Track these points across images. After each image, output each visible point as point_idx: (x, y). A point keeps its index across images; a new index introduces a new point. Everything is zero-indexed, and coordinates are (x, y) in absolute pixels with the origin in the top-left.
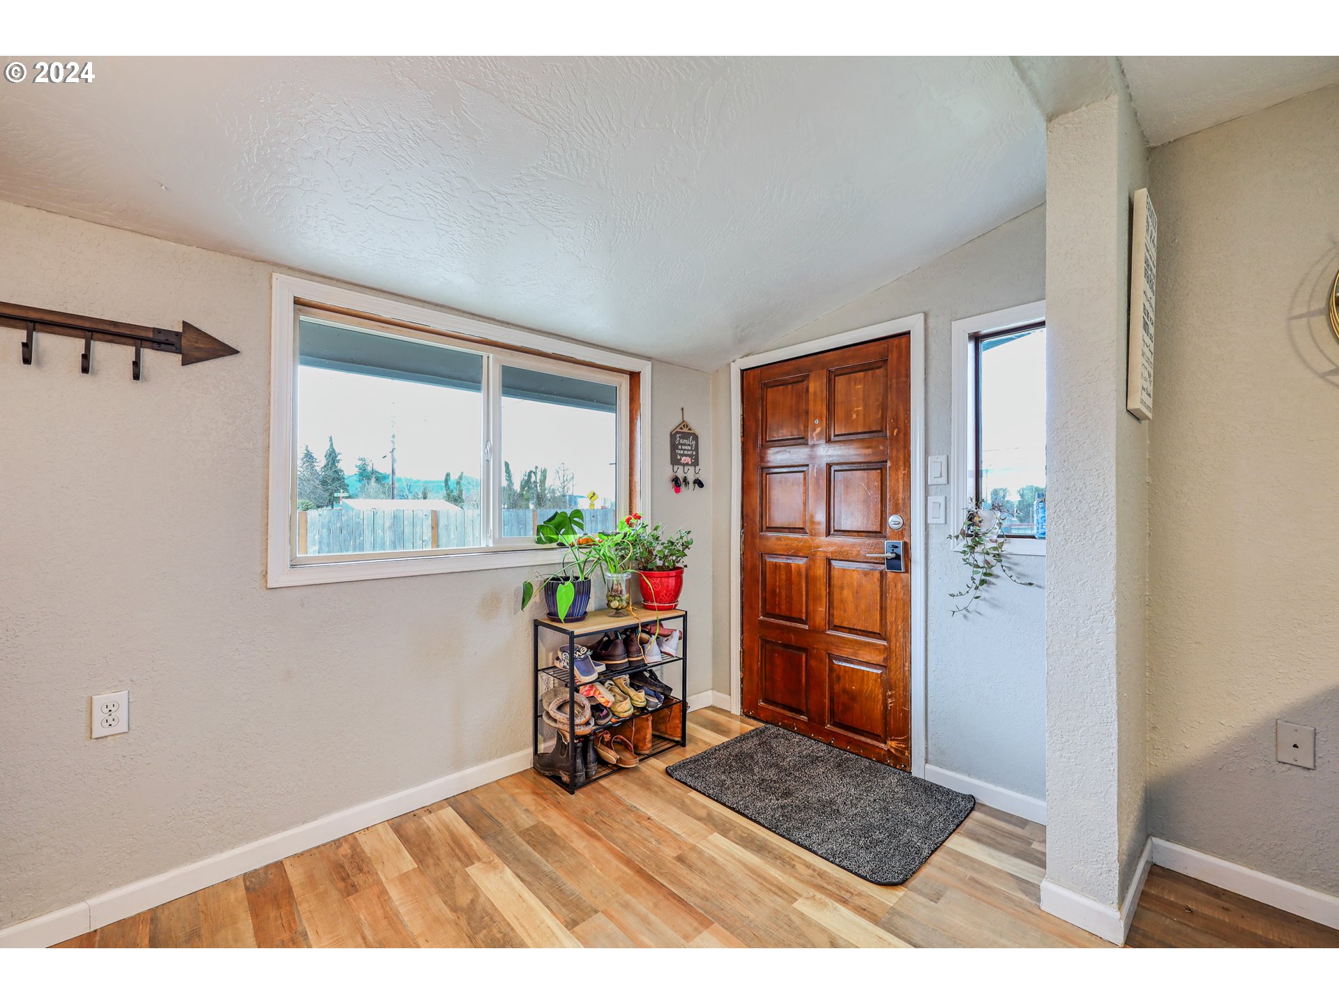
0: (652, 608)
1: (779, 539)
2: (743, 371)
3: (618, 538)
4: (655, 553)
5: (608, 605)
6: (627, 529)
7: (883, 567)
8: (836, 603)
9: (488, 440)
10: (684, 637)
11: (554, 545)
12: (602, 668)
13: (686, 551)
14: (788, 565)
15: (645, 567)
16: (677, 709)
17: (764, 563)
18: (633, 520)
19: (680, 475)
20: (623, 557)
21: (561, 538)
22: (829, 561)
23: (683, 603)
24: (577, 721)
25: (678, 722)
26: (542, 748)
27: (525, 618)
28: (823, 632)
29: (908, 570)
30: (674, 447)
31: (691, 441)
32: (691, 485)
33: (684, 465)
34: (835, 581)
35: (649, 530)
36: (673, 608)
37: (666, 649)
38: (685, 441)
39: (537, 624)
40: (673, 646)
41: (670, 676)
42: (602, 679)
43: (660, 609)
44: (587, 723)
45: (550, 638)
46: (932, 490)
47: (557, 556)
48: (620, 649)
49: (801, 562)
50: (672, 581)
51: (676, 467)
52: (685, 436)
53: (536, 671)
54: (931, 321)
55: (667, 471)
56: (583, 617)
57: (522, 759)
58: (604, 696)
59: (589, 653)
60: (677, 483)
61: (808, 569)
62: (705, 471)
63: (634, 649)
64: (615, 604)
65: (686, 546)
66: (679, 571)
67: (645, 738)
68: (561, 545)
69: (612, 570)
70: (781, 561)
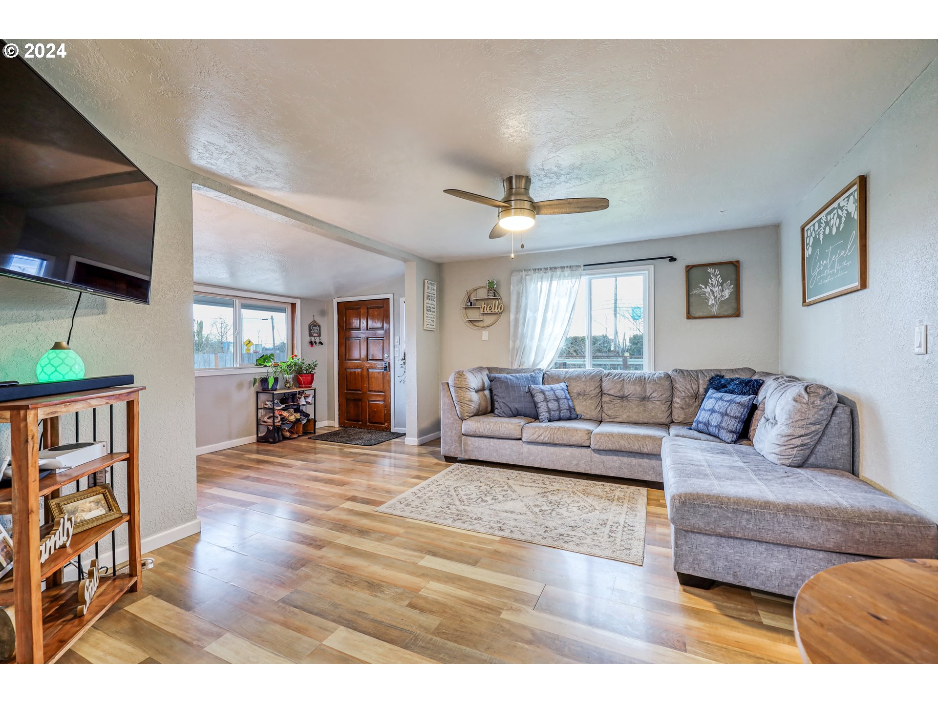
0: (303, 387)
1: (352, 363)
2: (338, 303)
3: (288, 363)
4: (303, 368)
5: (285, 386)
6: (292, 360)
7: (383, 370)
8: (370, 383)
9: (236, 329)
10: (314, 397)
11: (262, 366)
12: (284, 406)
13: (315, 368)
14: (355, 372)
15: (299, 372)
16: (312, 422)
17: (346, 371)
18: (294, 357)
19: (313, 340)
20: (290, 370)
21: (266, 364)
22: (368, 369)
23: (314, 385)
24: (275, 421)
25: (313, 426)
26: (260, 435)
27: (253, 390)
28: (366, 393)
29: (390, 371)
30: (310, 330)
31: (317, 328)
32: (318, 344)
33: (314, 337)
34: (370, 376)
35: (300, 360)
36: (311, 387)
37: (308, 400)
38: (315, 328)
39: (257, 393)
40: (310, 400)
41: (309, 410)
42: (284, 409)
43: (305, 387)
44: (279, 422)
45: (263, 397)
46: (396, 346)
47: (264, 370)
48: (290, 400)
49: (359, 370)
50: (309, 378)
51: (311, 338)
52: (315, 326)
53: (258, 409)
54: (395, 296)
55: (308, 339)
56: (276, 390)
57: (253, 438)
58: (285, 414)
59: (279, 401)
60: (311, 343)
61: (362, 372)
62: (323, 338)
63: (295, 400)
64: (288, 385)
65: (315, 366)
66: (313, 375)
67: (300, 430)
68: (266, 366)
69: (287, 374)
70: (353, 370)
